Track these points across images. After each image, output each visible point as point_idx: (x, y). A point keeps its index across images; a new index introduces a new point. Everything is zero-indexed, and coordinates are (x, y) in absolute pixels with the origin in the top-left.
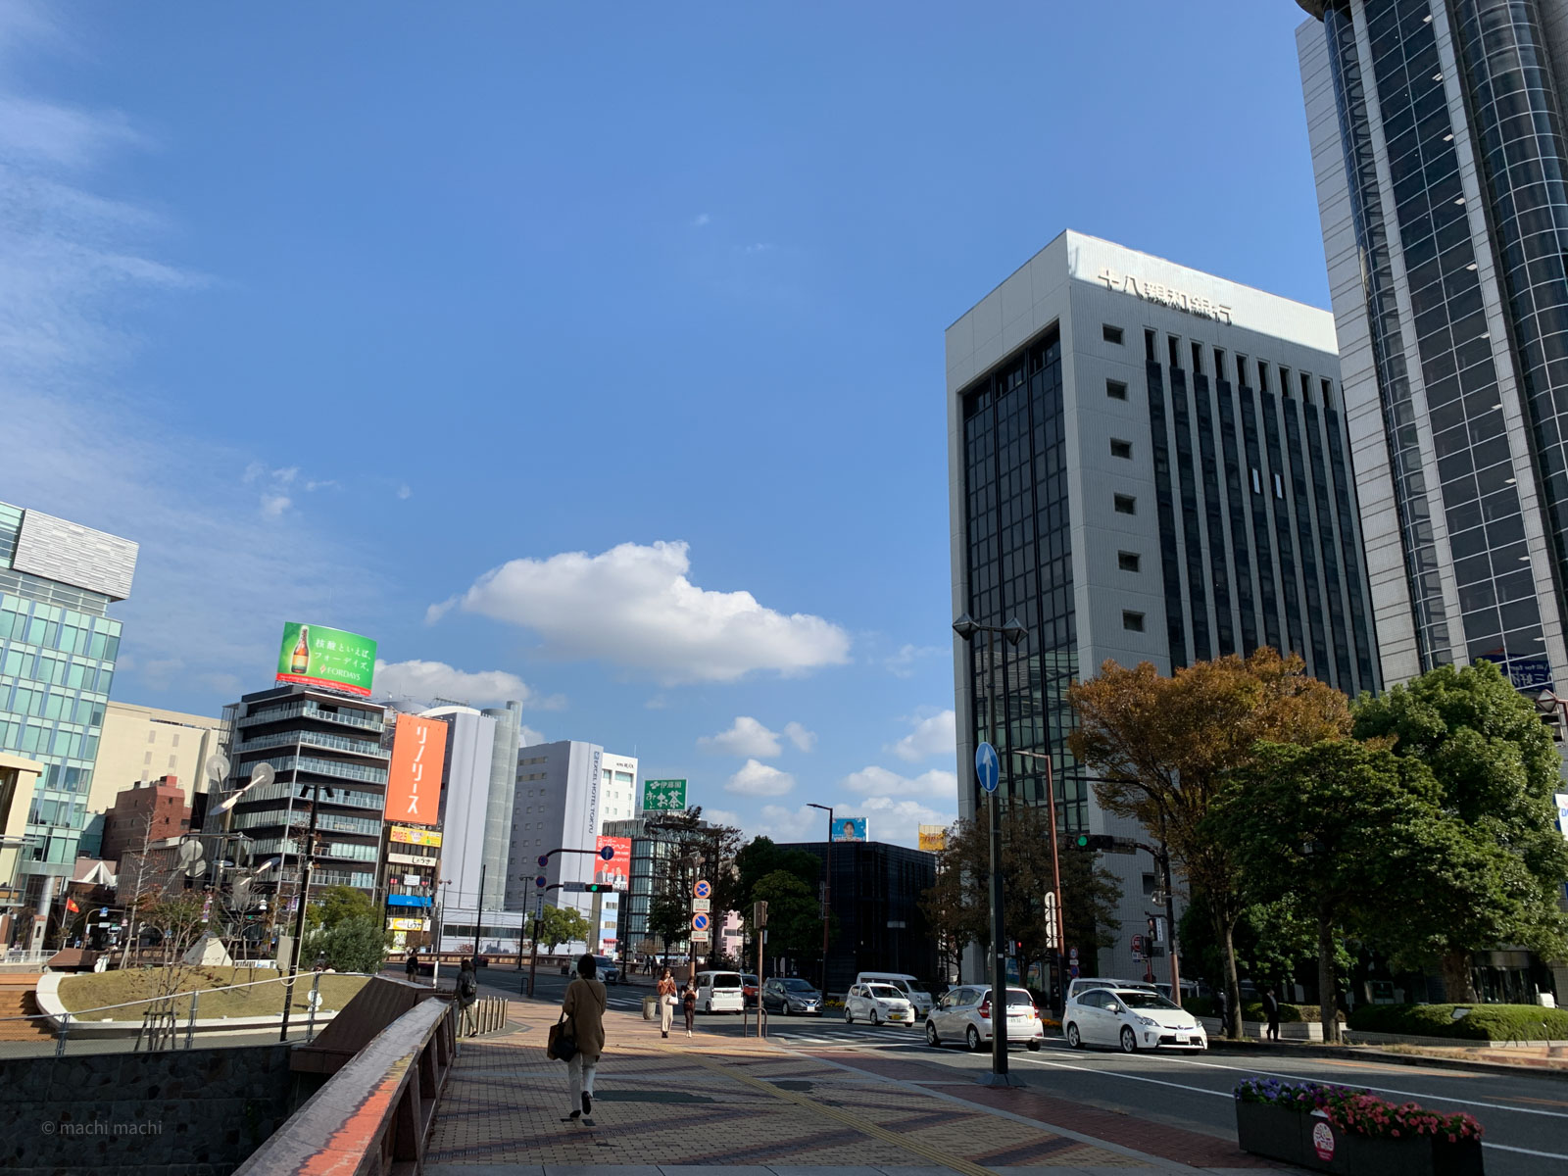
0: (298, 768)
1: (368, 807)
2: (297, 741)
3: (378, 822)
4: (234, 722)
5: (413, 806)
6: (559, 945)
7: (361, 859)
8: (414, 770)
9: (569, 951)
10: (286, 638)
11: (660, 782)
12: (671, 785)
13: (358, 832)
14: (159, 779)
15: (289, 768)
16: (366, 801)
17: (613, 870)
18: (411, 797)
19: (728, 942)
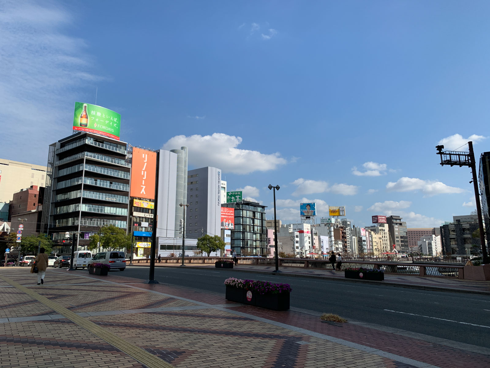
0: (85, 169)
1: (121, 190)
2: (84, 156)
3: (127, 197)
4: (54, 152)
5: (143, 190)
6: (212, 252)
7: (120, 214)
8: (142, 174)
9: (216, 255)
10: (76, 110)
11: (232, 192)
12: (236, 193)
13: (118, 202)
14: (30, 187)
15: (81, 169)
16: (121, 187)
17: (228, 221)
18: (142, 186)
19: (271, 250)
